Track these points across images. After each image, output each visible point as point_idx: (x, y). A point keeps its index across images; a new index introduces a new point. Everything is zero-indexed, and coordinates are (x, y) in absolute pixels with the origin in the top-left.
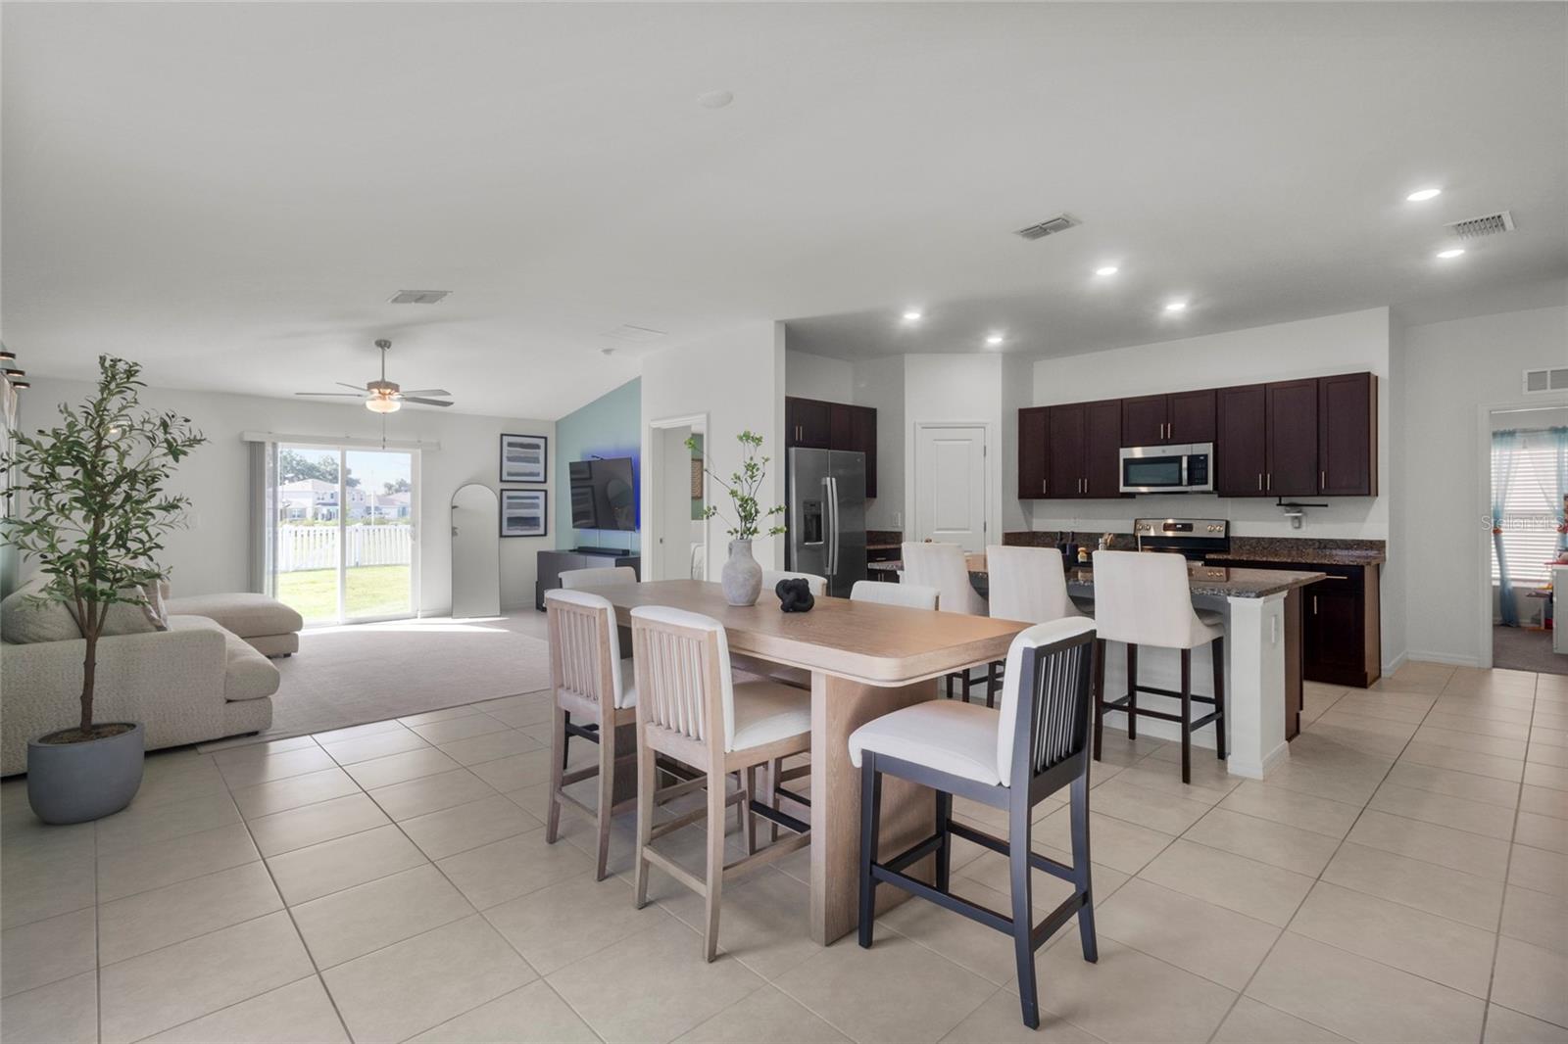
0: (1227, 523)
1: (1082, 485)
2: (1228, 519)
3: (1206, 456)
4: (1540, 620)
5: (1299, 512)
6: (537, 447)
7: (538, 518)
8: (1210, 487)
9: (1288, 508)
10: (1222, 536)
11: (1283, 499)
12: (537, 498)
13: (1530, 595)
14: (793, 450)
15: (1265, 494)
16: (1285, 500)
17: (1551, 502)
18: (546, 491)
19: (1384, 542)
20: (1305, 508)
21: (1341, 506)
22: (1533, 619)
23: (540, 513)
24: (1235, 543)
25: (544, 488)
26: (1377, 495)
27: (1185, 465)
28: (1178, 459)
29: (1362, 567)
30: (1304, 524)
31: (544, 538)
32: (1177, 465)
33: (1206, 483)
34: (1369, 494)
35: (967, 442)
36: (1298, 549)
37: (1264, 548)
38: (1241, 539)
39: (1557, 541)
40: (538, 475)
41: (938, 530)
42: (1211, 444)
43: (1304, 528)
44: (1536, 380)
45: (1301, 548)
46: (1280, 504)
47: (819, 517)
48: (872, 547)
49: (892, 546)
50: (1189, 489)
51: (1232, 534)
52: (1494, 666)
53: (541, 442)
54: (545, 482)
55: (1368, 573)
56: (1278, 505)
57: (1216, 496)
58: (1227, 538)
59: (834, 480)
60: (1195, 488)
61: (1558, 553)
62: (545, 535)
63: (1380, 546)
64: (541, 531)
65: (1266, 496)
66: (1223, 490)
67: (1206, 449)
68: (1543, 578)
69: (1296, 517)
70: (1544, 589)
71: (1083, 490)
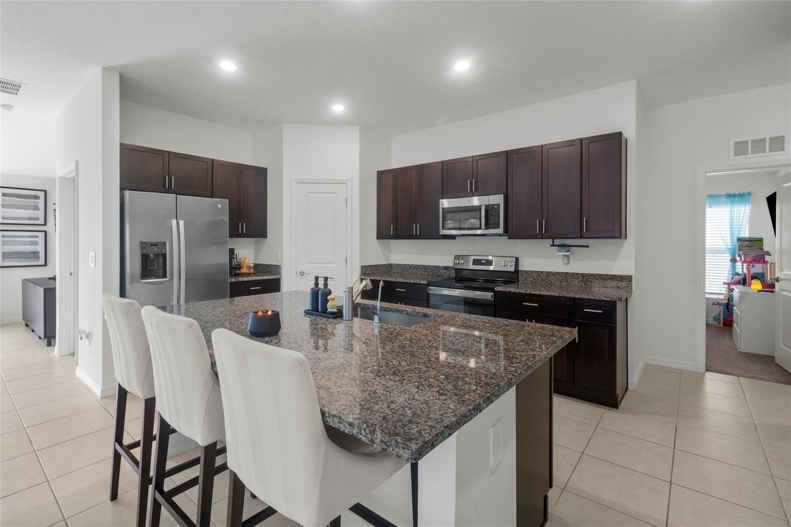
0: (517, 260)
1: (416, 229)
2: (517, 257)
3: (498, 205)
4: (720, 319)
5: (568, 251)
6: (37, 197)
7: (38, 252)
8: (500, 230)
9: (559, 248)
10: (513, 269)
11: (555, 240)
12: (37, 237)
13: (714, 304)
14: (127, 193)
15: (541, 236)
16: (557, 242)
17: (726, 242)
18: (45, 232)
19: (631, 277)
20: (572, 249)
21: (598, 246)
22: (714, 318)
23: (40, 249)
24: (522, 276)
25: (44, 230)
26: (626, 238)
27: (483, 214)
28: (478, 209)
29: (615, 302)
30: (571, 260)
31: (45, 267)
32: (479, 212)
33: (498, 227)
34: (620, 237)
35: (334, 195)
36: (567, 281)
37: (542, 280)
38: (526, 272)
39: (729, 268)
40: (38, 219)
41: (309, 263)
42: (503, 195)
43: (571, 264)
44: (741, 148)
45: (569, 280)
46: (553, 245)
47: (164, 255)
48: (233, 280)
49: (273, 277)
50: (486, 232)
51: (520, 269)
52: (707, 370)
53: (41, 194)
54: (45, 224)
55: (620, 306)
56: (551, 246)
57: (507, 237)
58: (517, 271)
59: (182, 223)
60: (491, 231)
61: (731, 276)
62: (45, 265)
63: (628, 279)
64: (42, 262)
65: (542, 238)
66: (510, 233)
67: (497, 200)
68: (721, 292)
69: (566, 256)
70: (722, 300)
71: (416, 233)
